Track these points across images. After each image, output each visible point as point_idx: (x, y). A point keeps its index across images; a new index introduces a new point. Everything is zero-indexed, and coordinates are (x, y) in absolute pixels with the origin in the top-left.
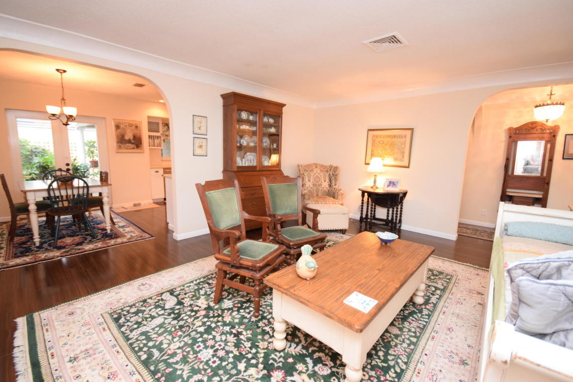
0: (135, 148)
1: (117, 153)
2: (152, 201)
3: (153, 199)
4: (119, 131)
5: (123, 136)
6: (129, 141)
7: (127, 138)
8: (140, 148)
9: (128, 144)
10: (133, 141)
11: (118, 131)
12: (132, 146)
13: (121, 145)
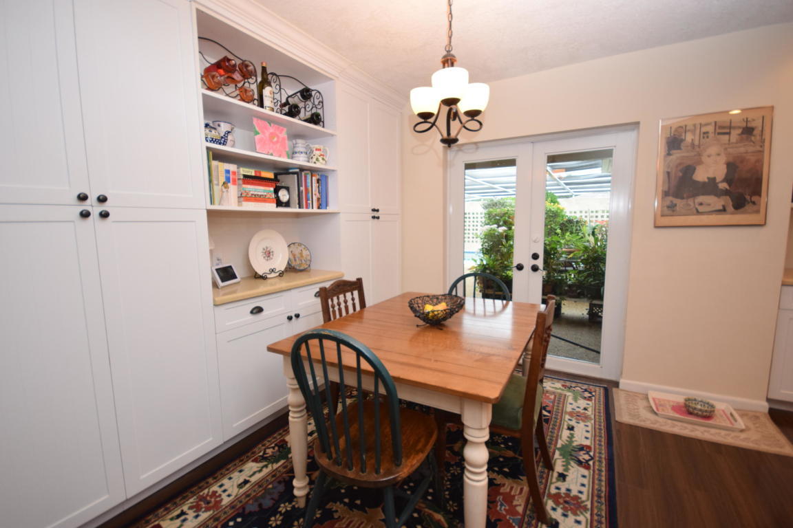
0: (730, 208)
1: (656, 227)
2: (764, 406)
3: (768, 400)
4: (677, 155)
5: (688, 171)
6: (710, 187)
7: (701, 175)
8: (748, 207)
9: (700, 199)
10: (723, 186)
11: (673, 157)
12: (715, 202)
13: (677, 201)
